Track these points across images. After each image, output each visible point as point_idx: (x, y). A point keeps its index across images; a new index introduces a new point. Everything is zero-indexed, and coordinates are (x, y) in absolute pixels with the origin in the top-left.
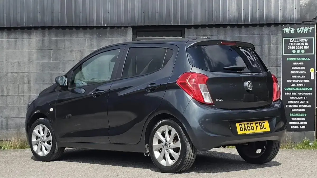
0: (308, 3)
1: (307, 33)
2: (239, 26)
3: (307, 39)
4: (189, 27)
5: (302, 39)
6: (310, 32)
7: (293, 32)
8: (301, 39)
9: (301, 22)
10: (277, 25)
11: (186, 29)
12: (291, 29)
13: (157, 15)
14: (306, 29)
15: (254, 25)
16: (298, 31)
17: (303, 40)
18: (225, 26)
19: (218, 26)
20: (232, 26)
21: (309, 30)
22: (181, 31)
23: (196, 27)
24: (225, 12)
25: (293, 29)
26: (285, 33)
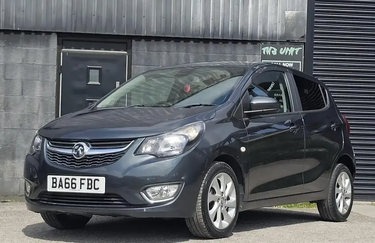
0: (295, 15)
1: (292, 55)
2: (206, 41)
3: (292, 63)
4: (139, 38)
5: (286, 63)
6: (297, 54)
7: (275, 53)
8: (284, 63)
9: (286, 41)
10: (254, 42)
11: (133, 41)
12: (272, 50)
13: (94, 19)
14: (291, 50)
15: (225, 41)
16: (281, 53)
17: (287, 65)
18: (187, 40)
19: (177, 40)
20: (197, 40)
21: (295, 51)
22: (126, 43)
23: (148, 38)
24: (187, 21)
25: (275, 50)
26: (265, 54)
